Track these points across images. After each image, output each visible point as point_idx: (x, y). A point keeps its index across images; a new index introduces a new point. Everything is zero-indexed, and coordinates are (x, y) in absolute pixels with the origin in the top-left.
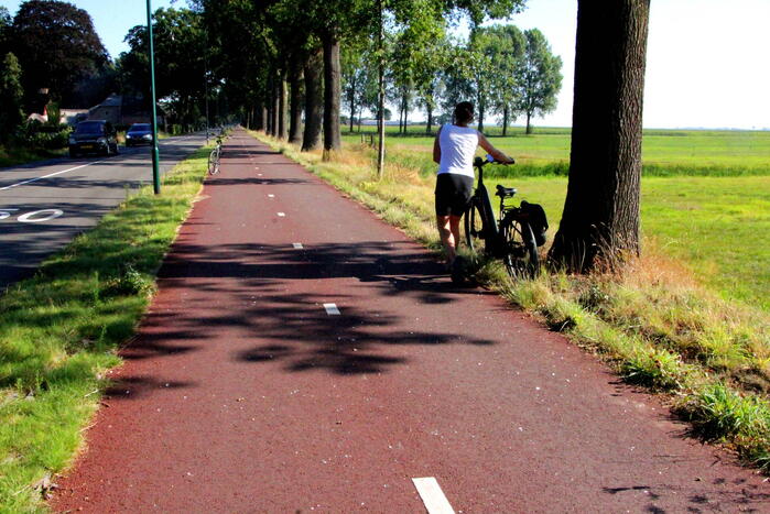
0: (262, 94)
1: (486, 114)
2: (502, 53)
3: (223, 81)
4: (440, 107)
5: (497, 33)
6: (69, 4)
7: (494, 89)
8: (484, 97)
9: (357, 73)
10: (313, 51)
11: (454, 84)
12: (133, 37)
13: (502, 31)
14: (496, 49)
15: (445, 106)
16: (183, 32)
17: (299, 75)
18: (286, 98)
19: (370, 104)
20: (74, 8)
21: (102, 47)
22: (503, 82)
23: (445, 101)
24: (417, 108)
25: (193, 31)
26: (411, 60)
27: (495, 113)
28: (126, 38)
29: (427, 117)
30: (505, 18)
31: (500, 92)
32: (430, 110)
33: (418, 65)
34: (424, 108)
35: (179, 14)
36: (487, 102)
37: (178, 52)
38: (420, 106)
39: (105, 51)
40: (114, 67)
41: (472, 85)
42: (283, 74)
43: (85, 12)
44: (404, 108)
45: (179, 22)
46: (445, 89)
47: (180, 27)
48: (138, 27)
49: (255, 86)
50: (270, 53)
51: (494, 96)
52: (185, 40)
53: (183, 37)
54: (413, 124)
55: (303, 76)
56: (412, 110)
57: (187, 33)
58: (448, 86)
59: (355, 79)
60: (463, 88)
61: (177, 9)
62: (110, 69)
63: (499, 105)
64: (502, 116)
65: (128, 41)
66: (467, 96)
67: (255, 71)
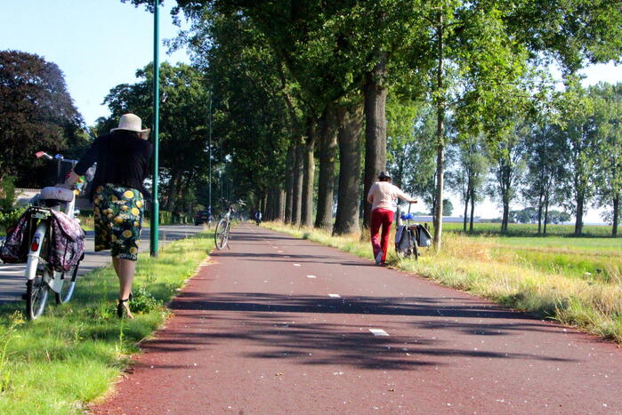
0: (281, 172)
1: (588, 205)
2: (610, 122)
3: (228, 157)
4: (520, 196)
5: (603, 94)
6: (36, 57)
7: (599, 171)
8: (584, 182)
9: (407, 149)
10: (350, 108)
11: (541, 165)
12: (115, 99)
13: (610, 92)
14: (601, 116)
15: (527, 195)
16: (180, 94)
17: (331, 141)
18: (312, 174)
19: (424, 190)
20: (42, 60)
21: (74, 110)
22: (613, 161)
23: (528, 188)
24: (488, 197)
25: (192, 91)
26: (479, 102)
27: (600, 204)
28: (106, 100)
29: (502, 209)
30: (612, 62)
31: (607, 176)
32: (506, 201)
33: (488, 109)
34: (498, 197)
35: (176, 71)
36: (589, 189)
37: (171, 118)
38: (492, 194)
39: (79, 115)
40: (86, 136)
41: (567, 167)
42: (309, 141)
43: (55, 66)
44: (470, 196)
45: (175, 81)
46: (528, 171)
47: (176, 87)
48: (122, 86)
49: (271, 162)
50: (293, 115)
51: (599, 181)
52: (183, 104)
53: (180, 100)
54: (482, 221)
55: (335, 142)
56: (482, 200)
57: (185, 94)
58: (532, 167)
59: (403, 158)
60: (552, 170)
61: (173, 64)
62: (82, 139)
63: (605, 193)
64: (610, 209)
65: (108, 103)
66: (559, 180)
67: (271, 143)
